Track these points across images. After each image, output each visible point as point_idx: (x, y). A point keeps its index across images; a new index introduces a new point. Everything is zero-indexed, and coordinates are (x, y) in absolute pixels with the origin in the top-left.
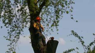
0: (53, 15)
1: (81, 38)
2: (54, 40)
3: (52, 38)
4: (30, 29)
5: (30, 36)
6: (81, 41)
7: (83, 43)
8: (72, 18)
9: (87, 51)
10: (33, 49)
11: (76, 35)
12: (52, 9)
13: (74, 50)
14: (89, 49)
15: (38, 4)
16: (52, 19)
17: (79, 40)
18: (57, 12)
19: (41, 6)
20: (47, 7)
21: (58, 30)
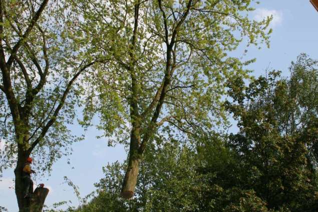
0: (46, 156)
1: (77, 188)
2: (44, 187)
3: (42, 185)
4: (15, 171)
5: (15, 180)
6: (77, 192)
7: (78, 194)
8: (69, 163)
9: (82, 204)
10: (16, 196)
11: (71, 184)
12: (46, 149)
13: (66, 202)
14: (84, 202)
15: (30, 141)
16: (46, 161)
17: (74, 191)
18: (52, 154)
19: (34, 145)
20: (41, 145)
21: (50, 175)
